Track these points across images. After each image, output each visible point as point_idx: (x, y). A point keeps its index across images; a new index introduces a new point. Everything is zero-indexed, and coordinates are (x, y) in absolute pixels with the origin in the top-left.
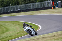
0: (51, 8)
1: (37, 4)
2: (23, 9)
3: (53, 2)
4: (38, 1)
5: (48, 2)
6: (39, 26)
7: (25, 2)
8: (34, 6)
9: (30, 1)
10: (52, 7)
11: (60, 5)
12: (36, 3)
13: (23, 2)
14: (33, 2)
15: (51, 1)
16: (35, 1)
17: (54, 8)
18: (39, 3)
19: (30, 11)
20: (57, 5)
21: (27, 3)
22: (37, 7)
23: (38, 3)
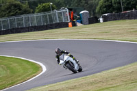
0: (66, 25)
1: (35, 17)
2: (4, 27)
3: (72, 12)
4: (37, 11)
5: (61, 13)
6: (41, 64)
7: (10, 12)
8: (29, 20)
9: (20, 10)
10: (70, 24)
11: (85, 19)
12: (35, 15)
13: (4, 11)
14: (26, 12)
15: (68, 10)
16: (32, 10)
17: (74, 25)
18: (41, 14)
19: (19, 32)
20: (80, 18)
21: (13, 15)
22: (35, 23)
23: (39, 14)
